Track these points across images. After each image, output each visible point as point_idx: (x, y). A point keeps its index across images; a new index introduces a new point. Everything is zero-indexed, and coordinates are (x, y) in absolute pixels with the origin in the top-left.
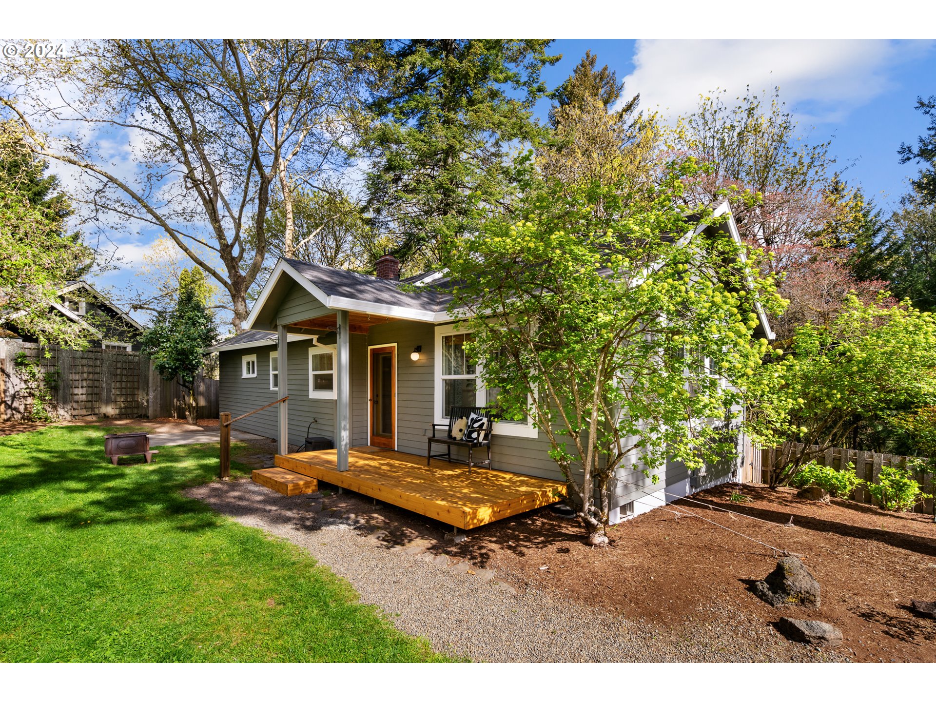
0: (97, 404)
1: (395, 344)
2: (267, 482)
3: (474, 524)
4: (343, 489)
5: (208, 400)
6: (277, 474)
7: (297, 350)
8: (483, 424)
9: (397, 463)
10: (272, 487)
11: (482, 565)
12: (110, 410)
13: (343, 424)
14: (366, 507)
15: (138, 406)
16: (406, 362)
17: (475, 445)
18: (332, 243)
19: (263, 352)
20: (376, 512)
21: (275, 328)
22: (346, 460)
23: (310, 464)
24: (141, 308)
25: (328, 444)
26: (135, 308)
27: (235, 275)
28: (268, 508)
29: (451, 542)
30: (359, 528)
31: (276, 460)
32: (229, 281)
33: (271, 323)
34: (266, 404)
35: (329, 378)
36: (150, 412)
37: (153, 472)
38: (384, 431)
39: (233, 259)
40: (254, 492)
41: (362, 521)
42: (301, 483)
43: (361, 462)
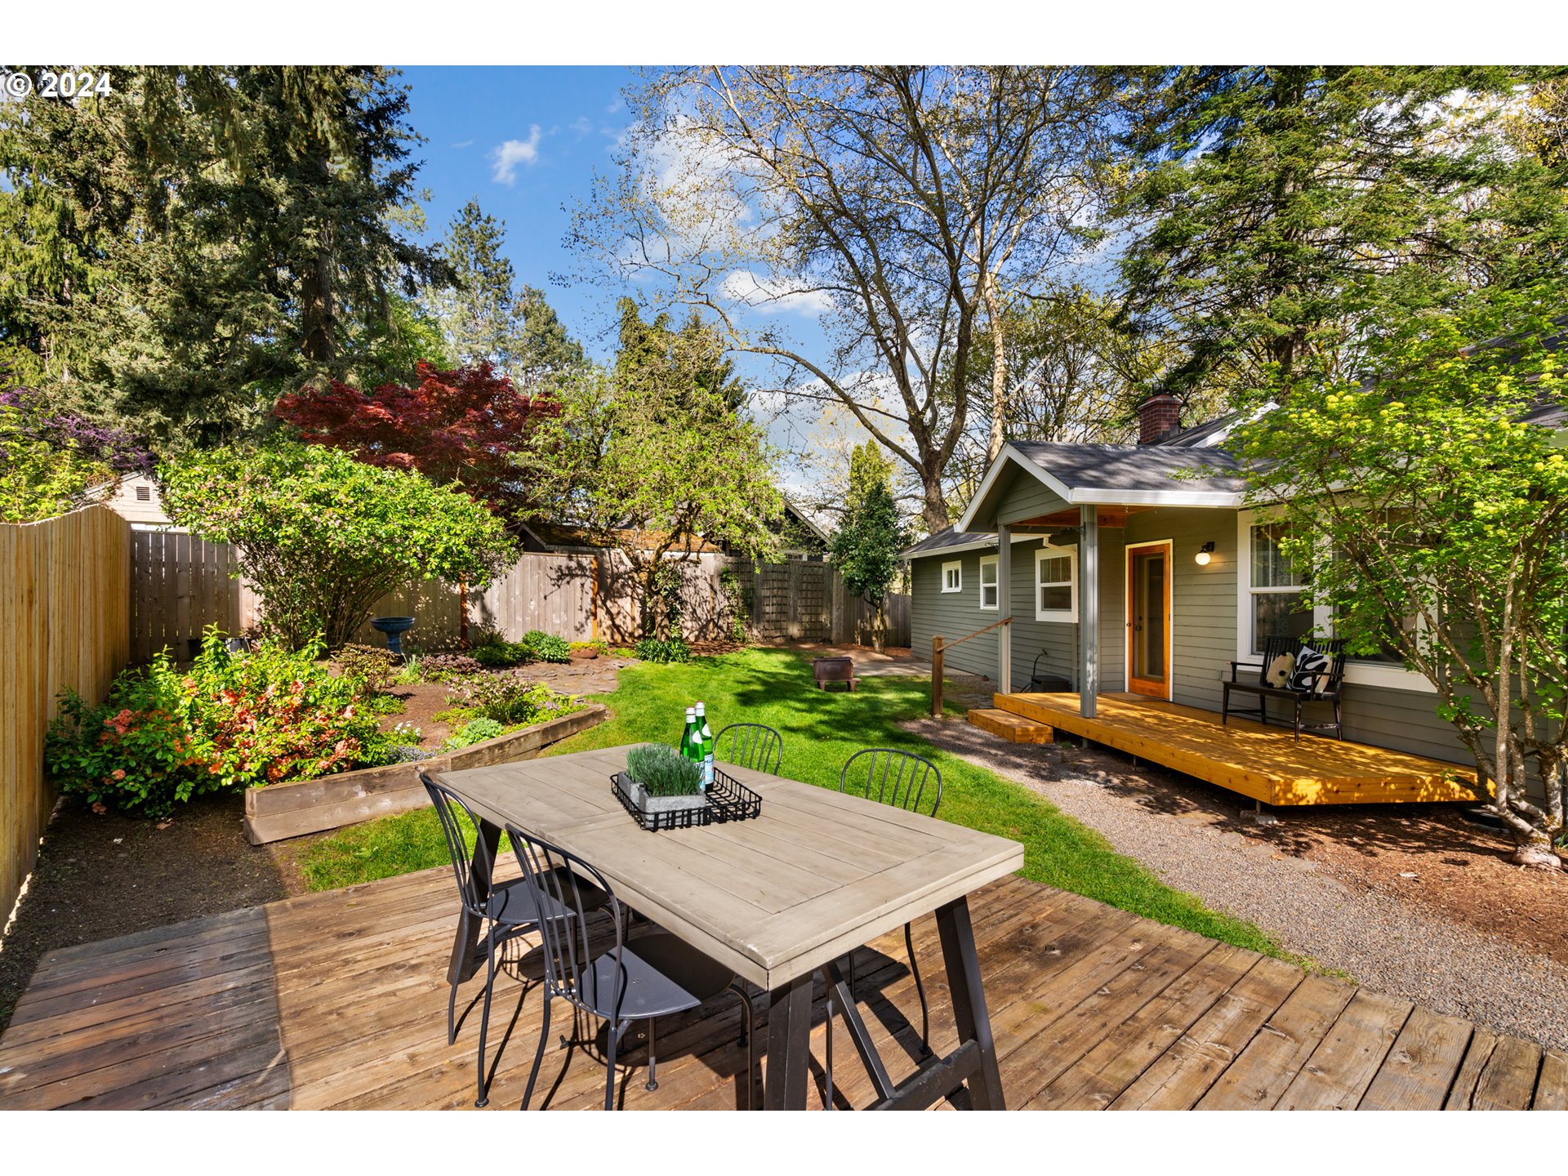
0: (784, 625)
1: (1170, 541)
2: (987, 724)
3: (1287, 800)
4: (1090, 741)
5: (894, 620)
6: (999, 716)
7: (1022, 554)
8: (1325, 664)
9: (1170, 717)
10: (994, 731)
11: (1297, 853)
12: (794, 630)
13: (1089, 654)
14: (1122, 766)
15: (822, 628)
16: (1187, 568)
17: (1307, 697)
18: (1060, 372)
19: (970, 559)
20: (1136, 773)
21: (995, 529)
22: (1094, 706)
23: (1042, 707)
24: (826, 507)
25: (1064, 686)
26: (820, 508)
27: (928, 451)
28: (993, 751)
29: (1251, 822)
30: (1113, 788)
31: (996, 700)
32: (918, 459)
33: (989, 522)
34: (979, 629)
35: (1066, 592)
36: (834, 636)
37: (861, 700)
38: (1151, 671)
39: (925, 428)
40: (973, 735)
41: (1116, 781)
42: (1032, 728)
43: (1113, 711)
